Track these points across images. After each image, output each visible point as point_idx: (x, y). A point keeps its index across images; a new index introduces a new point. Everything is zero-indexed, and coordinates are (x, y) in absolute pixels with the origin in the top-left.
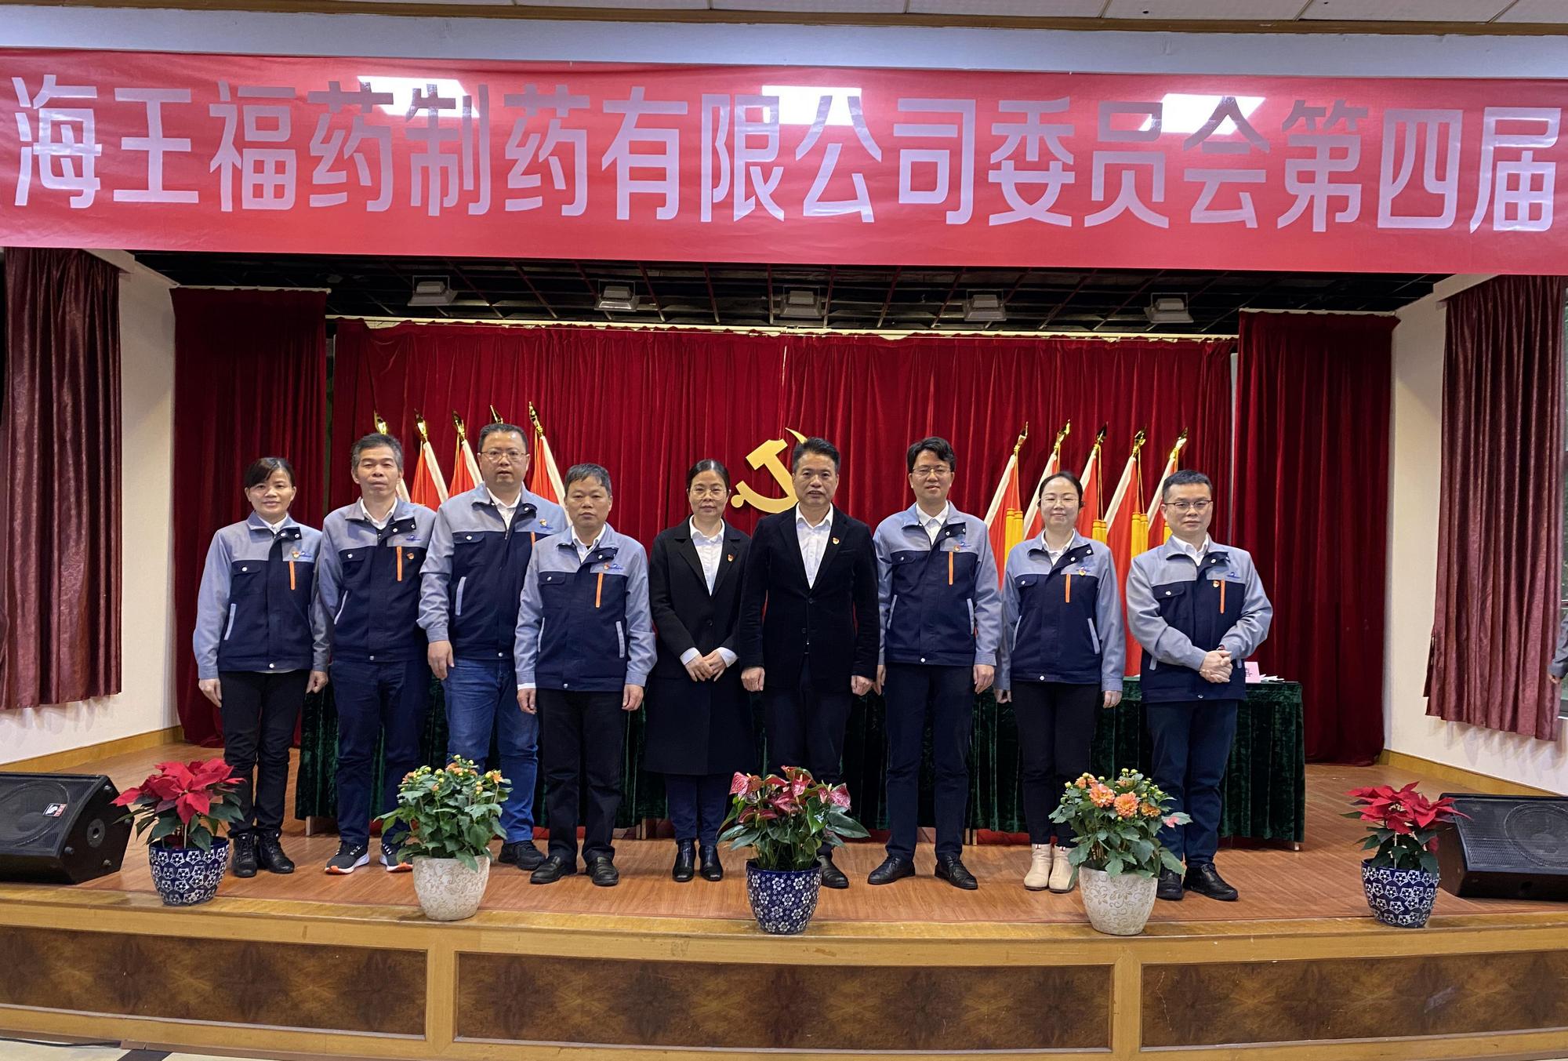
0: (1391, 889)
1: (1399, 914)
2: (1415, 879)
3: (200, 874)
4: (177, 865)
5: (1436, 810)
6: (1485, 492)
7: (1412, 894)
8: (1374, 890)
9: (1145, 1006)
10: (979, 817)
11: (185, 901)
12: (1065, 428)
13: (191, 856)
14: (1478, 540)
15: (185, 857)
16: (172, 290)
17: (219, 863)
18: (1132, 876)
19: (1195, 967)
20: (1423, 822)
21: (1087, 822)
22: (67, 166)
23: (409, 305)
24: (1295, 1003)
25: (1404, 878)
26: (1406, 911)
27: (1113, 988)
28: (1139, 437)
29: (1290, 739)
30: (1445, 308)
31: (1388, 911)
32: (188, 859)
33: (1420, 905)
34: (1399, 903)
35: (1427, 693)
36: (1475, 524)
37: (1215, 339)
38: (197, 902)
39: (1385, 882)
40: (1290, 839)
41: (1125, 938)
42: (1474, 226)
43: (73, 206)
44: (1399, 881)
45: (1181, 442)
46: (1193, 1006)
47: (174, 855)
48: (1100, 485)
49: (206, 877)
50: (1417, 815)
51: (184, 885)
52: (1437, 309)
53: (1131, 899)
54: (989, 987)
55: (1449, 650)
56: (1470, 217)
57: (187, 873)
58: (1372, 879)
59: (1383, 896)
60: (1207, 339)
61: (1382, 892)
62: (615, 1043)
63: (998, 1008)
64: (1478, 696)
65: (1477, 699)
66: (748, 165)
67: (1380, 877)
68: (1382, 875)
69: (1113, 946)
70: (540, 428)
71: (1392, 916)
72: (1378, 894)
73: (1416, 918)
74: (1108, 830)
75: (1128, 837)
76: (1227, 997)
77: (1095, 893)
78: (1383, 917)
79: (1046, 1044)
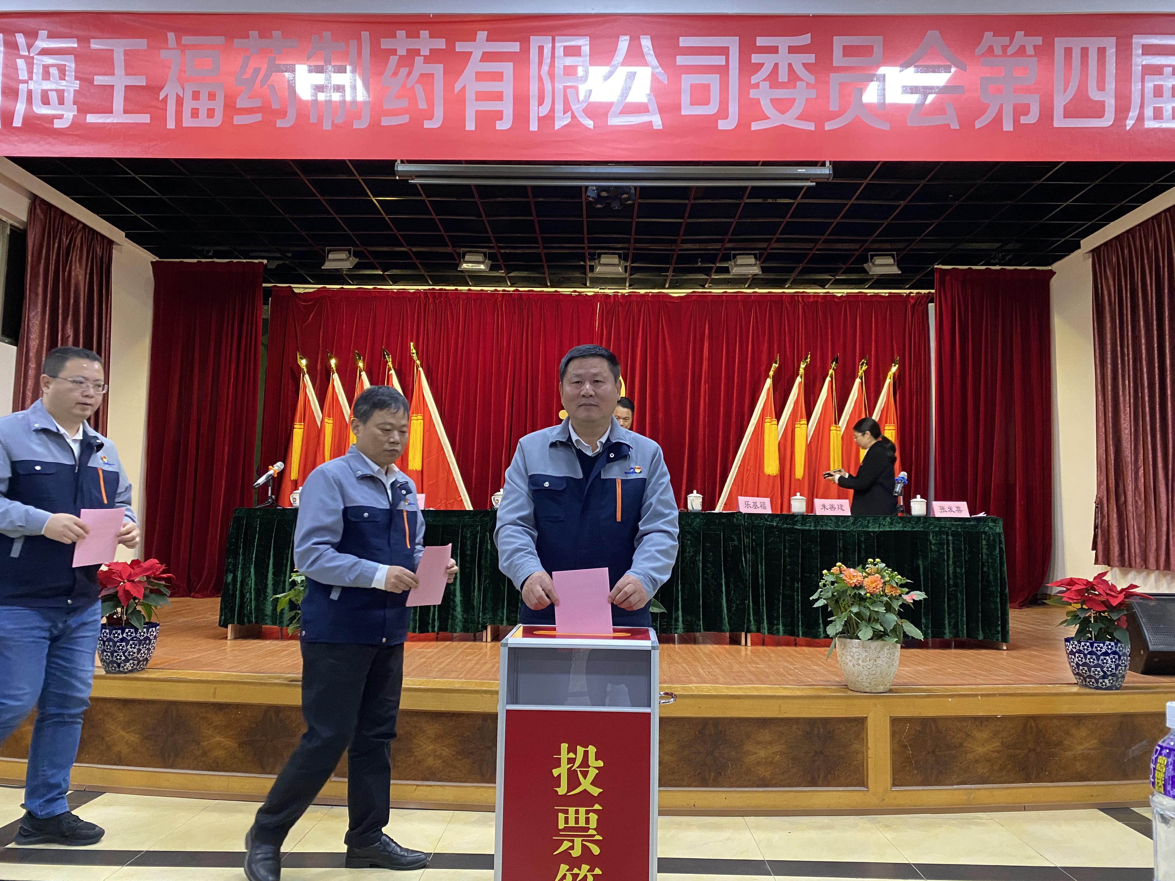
0: (1092, 658)
1: (1099, 678)
2: (1111, 649)
3: (134, 648)
4: (116, 639)
5: (1124, 593)
6: (1132, 389)
7: (1109, 662)
8: (1077, 660)
9: (893, 752)
10: (752, 622)
11: (121, 669)
12: (806, 358)
13: (127, 633)
14: (1129, 427)
15: (122, 634)
16: (152, 263)
17: (150, 640)
18: (879, 643)
19: (934, 719)
20: (1115, 602)
21: (841, 602)
22: (53, 97)
23: (323, 268)
24: (1018, 751)
25: (1102, 648)
26: (1105, 677)
27: (867, 736)
28: (862, 364)
29: (994, 560)
30: (1091, 259)
31: (1090, 677)
32: (125, 635)
33: (1116, 670)
34: (1099, 669)
35: (1095, 547)
36: (1125, 415)
37: (917, 293)
38: (131, 671)
39: (1086, 652)
40: (998, 640)
41: (875, 695)
42: (1130, 123)
43: (55, 126)
44: (1097, 650)
45: (894, 369)
46: (933, 752)
47: (114, 632)
48: (835, 400)
49: (139, 650)
50: (1108, 597)
51: (121, 656)
52: (1084, 260)
53: (879, 661)
54: (765, 735)
55: (1111, 512)
56: (1126, 118)
57: (123, 647)
58: (1074, 650)
59: (1085, 664)
60: (910, 293)
61: (1084, 660)
62: (461, 782)
63: (773, 753)
64: (1137, 545)
65: (1135, 548)
66: (565, 88)
67: (1081, 648)
68: (1083, 646)
69: (866, 701)
70: (418, 362)
71: (1093, 680)
72: (1080, 663)
73: (1113, 681)
74: (860, 605)
75: (876, 609)
76: (961, 745)
77: (849, 658)
78: (1086, 681)
79: (813, 783)
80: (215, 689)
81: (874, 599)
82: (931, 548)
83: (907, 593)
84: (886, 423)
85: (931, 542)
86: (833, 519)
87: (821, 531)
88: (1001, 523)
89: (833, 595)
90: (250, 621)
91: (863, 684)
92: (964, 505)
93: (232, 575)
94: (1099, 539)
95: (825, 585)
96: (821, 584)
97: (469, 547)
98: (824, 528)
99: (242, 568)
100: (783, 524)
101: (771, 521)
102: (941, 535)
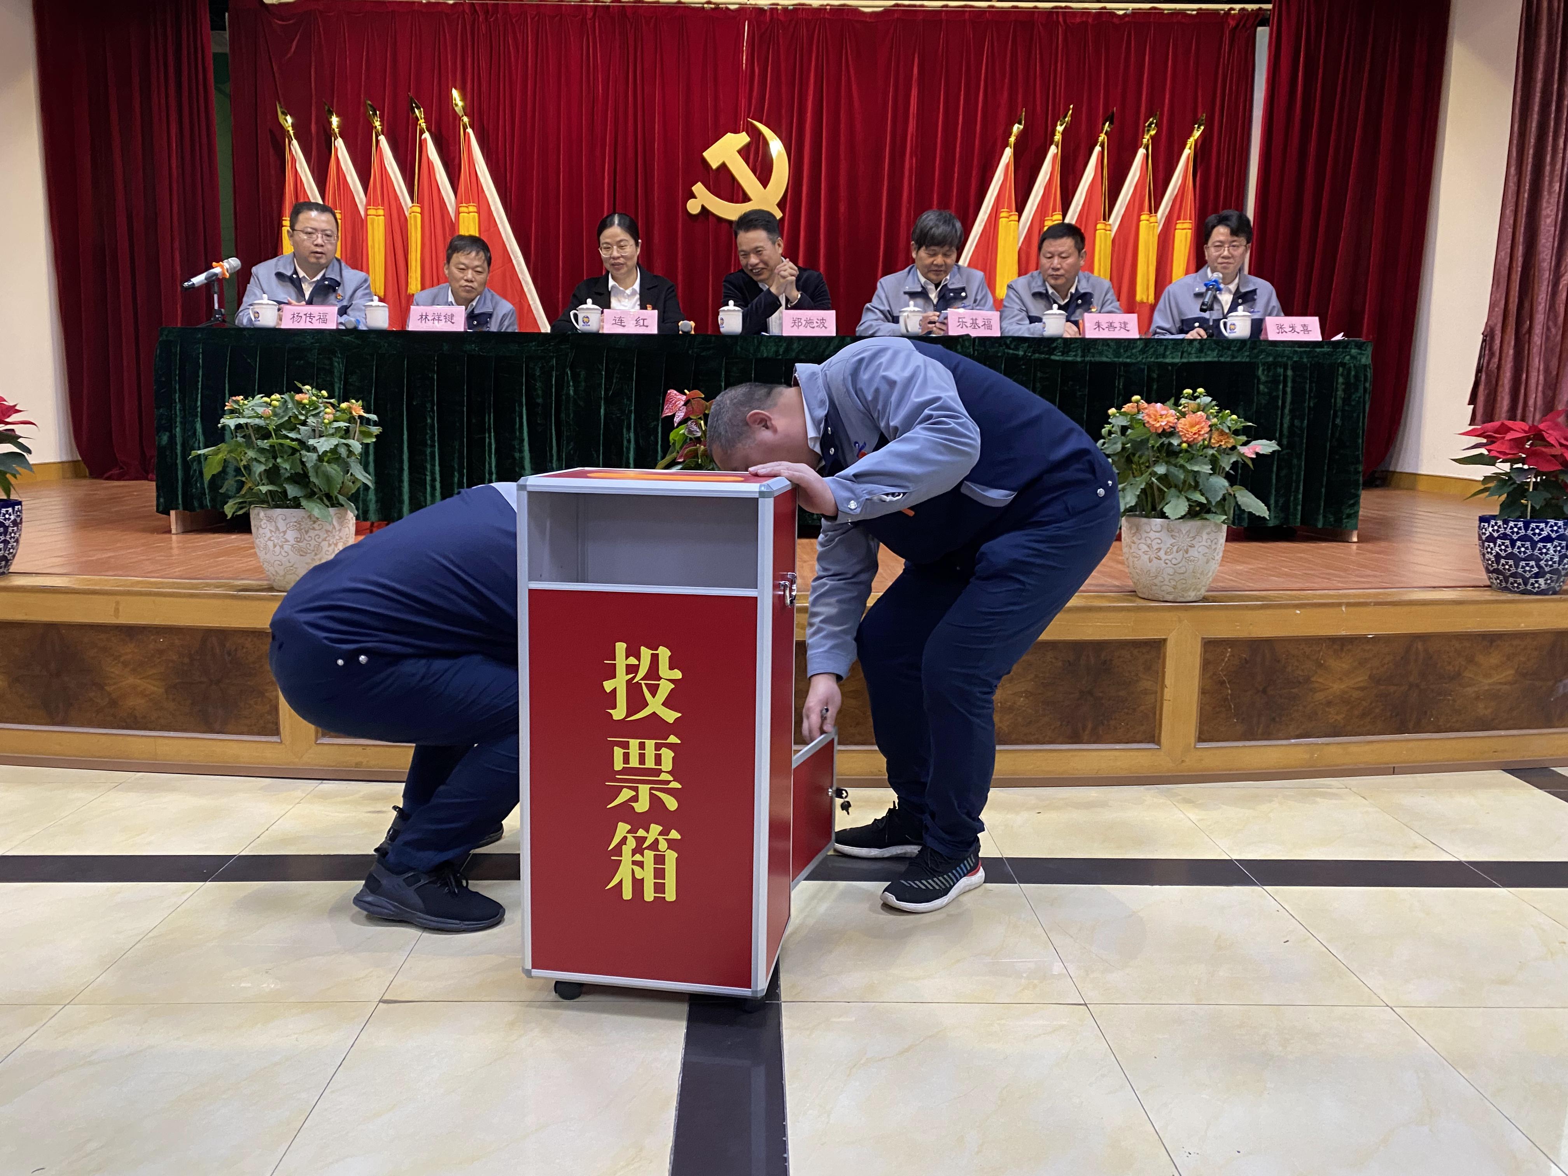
0: (1523, 545)
1: (1530, 577)
2: (1557, 532)
7: (1551, 551)
8: (1497, 549)
9: (1203, 692)
18: (1196, 523)
19: (1270, 642)
21: (1136, 458)
24: (1392, 689)
25: (1542, 530)
26: (1540, 574)
27: (1164, 667)
28: (1150, 126)
29: (1353, 408)
31: (1515, 575)
33: (1559, 564)
34: (1532, 563)
35: (1473, 400)
40: (1345, 530)
41: (1181, 605)
44: (1534, 534)
45: (1197, 133)
46: (1264, 691)
48: (1106, 182)
53: (1193, 553)
55: (1505, 347)
58: (1495, 535)
59: (1510, 556)
61: (1509, 550)
63: (1017, 695)
67: (1508, 531)
68: (1512, 528)
69: (1167, 615)
70: (466, 119)
71: (1520, 580)
72: (1503, 554)
73: (1552, 581)
74: (1167, 463)
75: (1196, 468)
76: (1308, 680)
77: (1144, 548)
78: (1507, 582)
79: (1075, 738)
80: (117, 603)
81: (1192, 452)
82: (1258, 388)
83: (1245, 444)
84: (1179, 218)
85: (1259, 379)
86: (1112, 344)
87: (1091, 362)
88: (1369, 350)
89: (1124, 449)
90: (202, 506)
91: (1164, 588)
92: (1313, 322)
93: (167, 434)
94: (1482, 387)
95: (1110, 433)
96: (1104, 431)
97: (540, 392)
98: (1097, 359)
99: (181, 423)
100: (1034, 352)
101: (1016, 349)
102: (1275, 368)
